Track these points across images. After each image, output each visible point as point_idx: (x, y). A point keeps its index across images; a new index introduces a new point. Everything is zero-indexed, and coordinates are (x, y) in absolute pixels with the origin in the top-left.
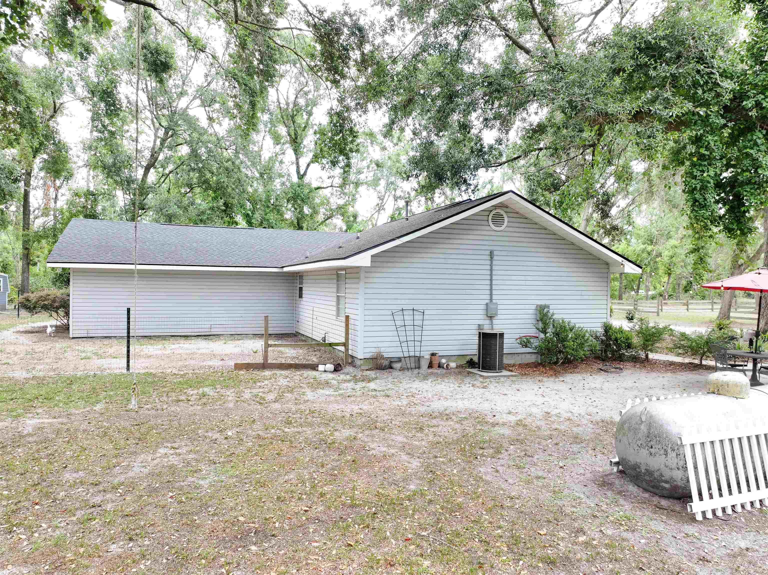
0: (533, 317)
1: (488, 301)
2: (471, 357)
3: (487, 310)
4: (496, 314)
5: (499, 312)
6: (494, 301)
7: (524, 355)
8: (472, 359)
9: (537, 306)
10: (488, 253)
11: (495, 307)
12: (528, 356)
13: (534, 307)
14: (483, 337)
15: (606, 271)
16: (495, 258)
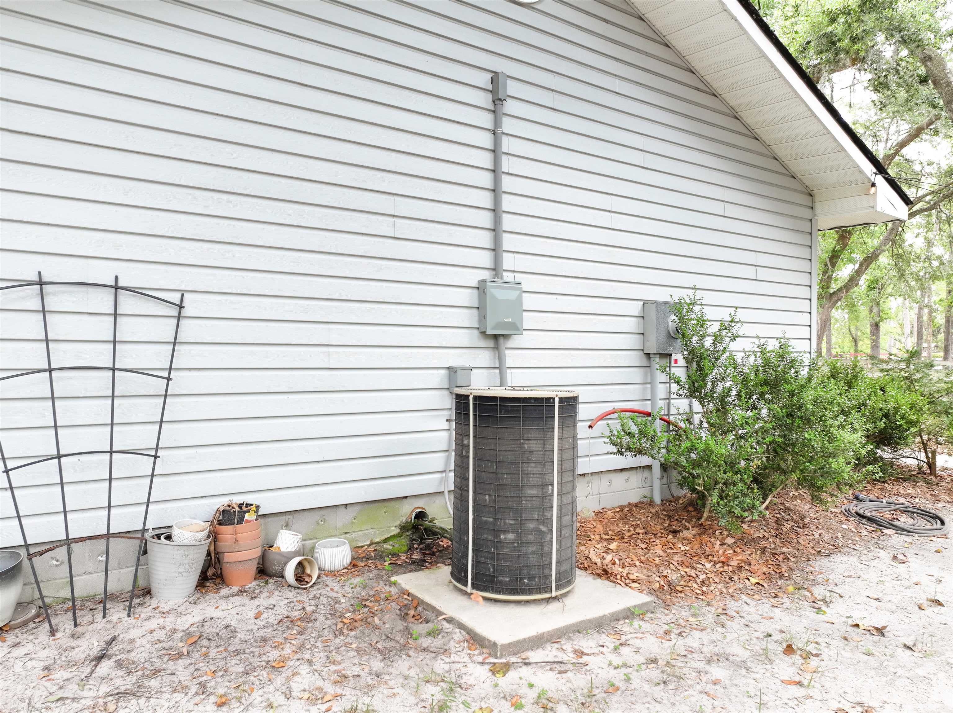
0: (633, 341)
1: (486, 275)
2: (420, 504)
3: (481, 309)
4: (516, 328)
5: (528, 321)
6: (507, 277)
7: (605, 479)
8: (421, 515)
9: (646, 303)
10: (484, 80)
11: (512, 295)
12: (619, 480)
13: (635, 308)
14: (479, 418)
15: (807, 214)
16: (510, 106)
